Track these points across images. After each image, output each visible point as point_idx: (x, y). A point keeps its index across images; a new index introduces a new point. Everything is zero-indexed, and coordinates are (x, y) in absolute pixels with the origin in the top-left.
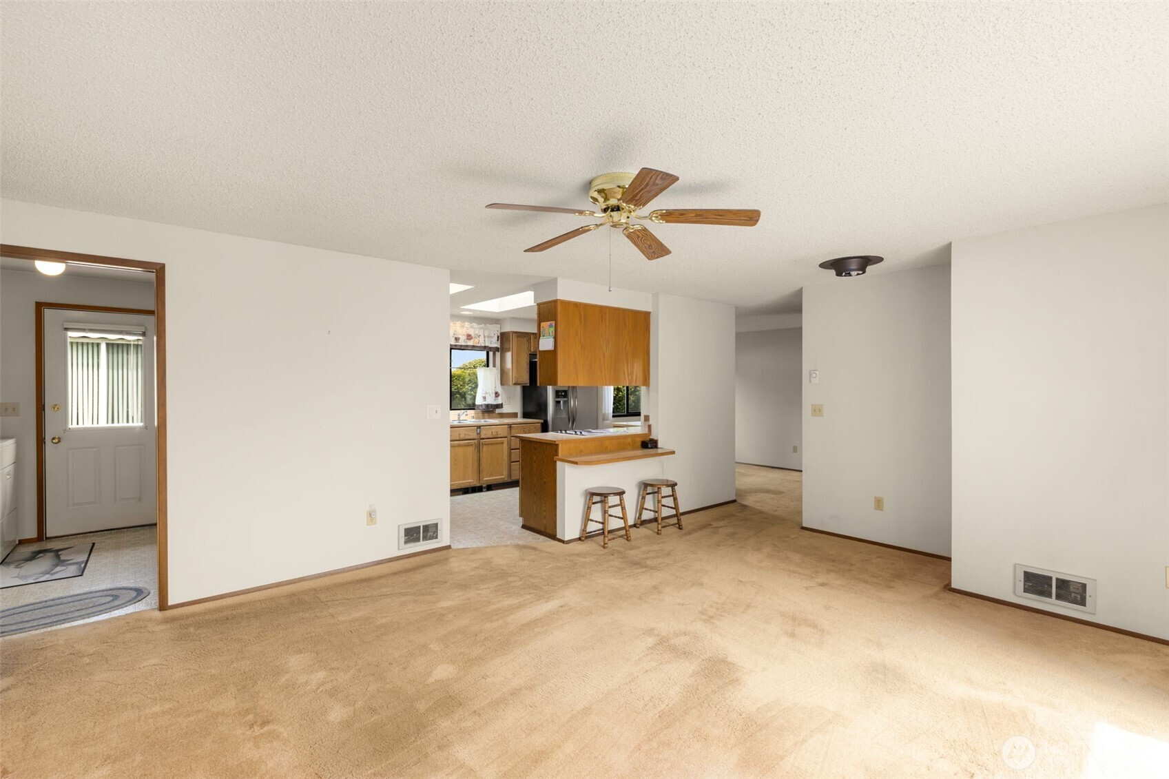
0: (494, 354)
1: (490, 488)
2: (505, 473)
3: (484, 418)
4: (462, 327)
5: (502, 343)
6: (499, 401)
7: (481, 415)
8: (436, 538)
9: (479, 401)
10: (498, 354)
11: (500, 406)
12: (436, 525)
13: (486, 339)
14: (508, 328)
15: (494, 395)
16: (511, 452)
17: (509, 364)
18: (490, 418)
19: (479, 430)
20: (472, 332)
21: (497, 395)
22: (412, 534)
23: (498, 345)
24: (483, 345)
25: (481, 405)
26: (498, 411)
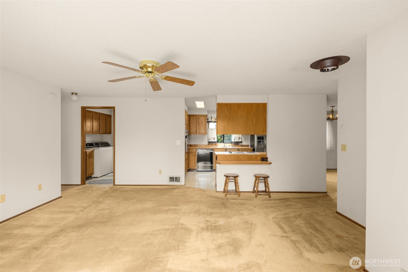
6: (241, 140)
8: (179, 181)
12: (179, 178)
18: (237, 146)
19: (226, 150)
21: (239, 138)
22: (172, 179)
25: (233, 142)
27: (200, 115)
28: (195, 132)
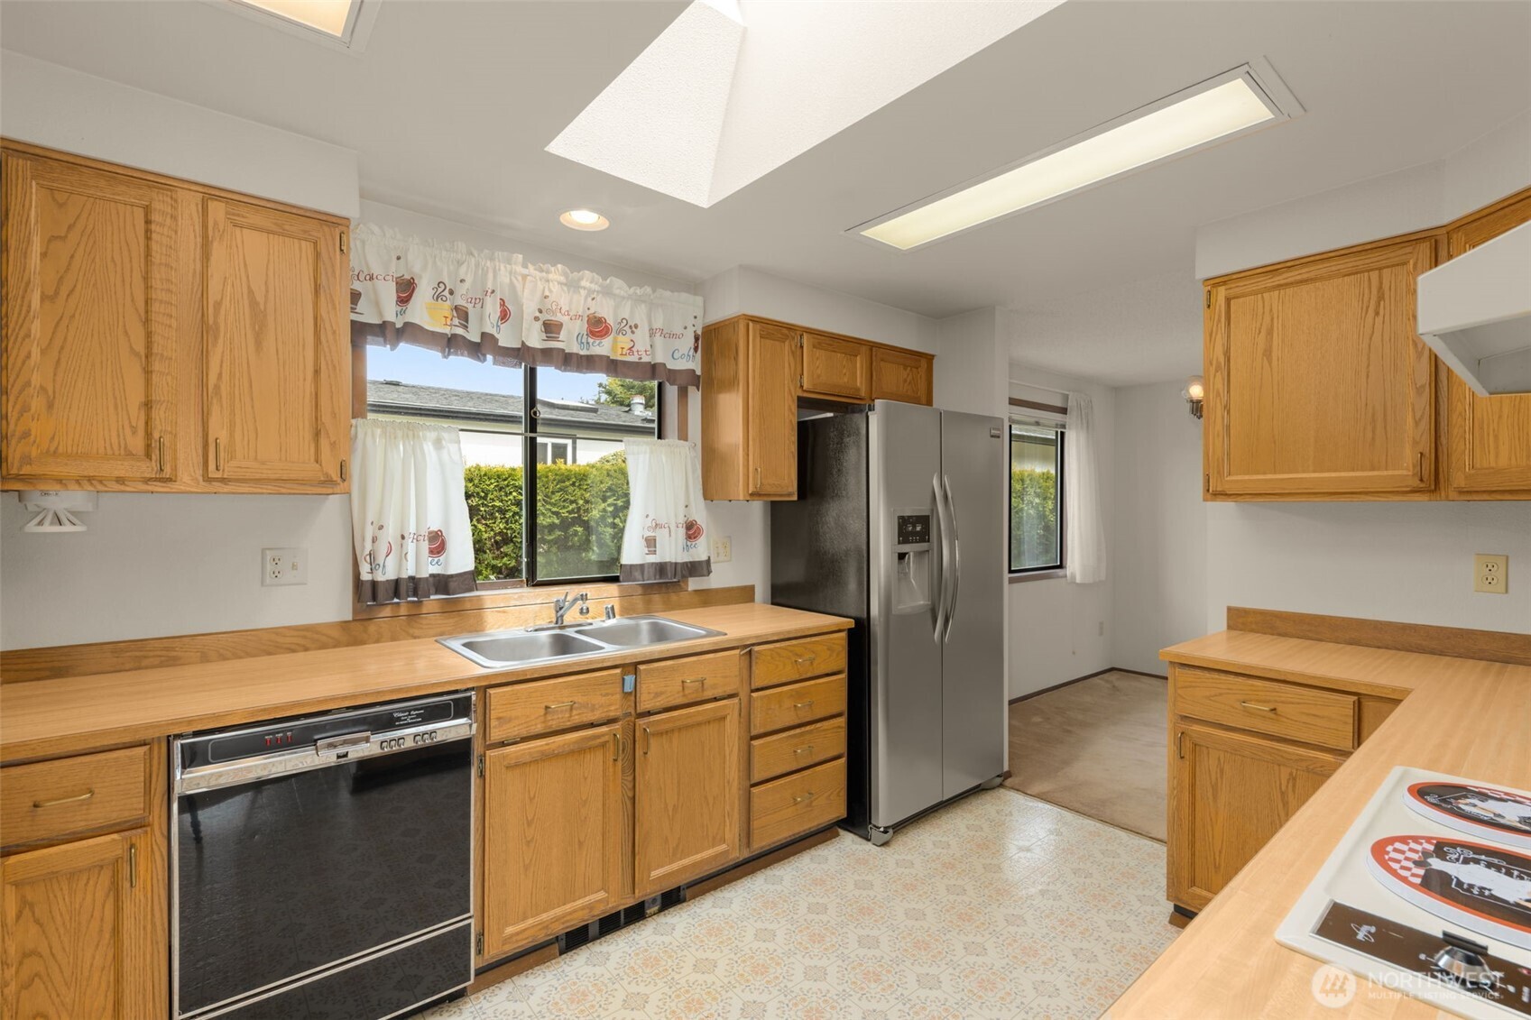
0: (683, 393)
1: (672, 899)
2: (732, 831)
3: (648, 611)
4: (572, 286)
5: (708, 361)
6: (700, 552)
7: (638, 601)
9: (632, 553)
10: (695, 397)
11: (697, 569)
13: (658, 340)
14: (728, 306)
15: (682, 531)
16: (749, 746)
17: (732, 432)
18: (668, 609)
19: (630, 679)
20: (606, 310)
21: (692, 531)
23: (695, 364)
24: (646, 359)
25: (641, 568)
26: (694, 584)
27: (238, 202)
28: (137, 444)
